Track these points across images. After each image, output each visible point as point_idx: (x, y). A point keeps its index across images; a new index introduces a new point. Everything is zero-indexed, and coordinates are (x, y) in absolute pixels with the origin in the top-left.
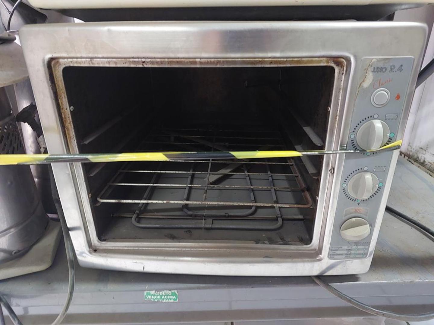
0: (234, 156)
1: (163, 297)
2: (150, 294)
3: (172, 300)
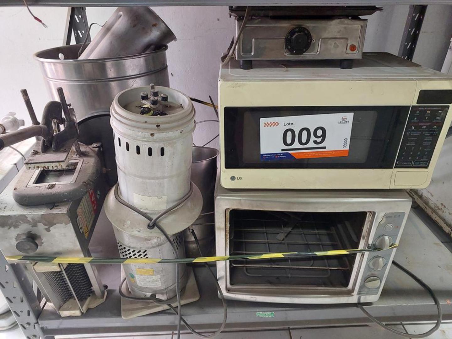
0: (316, 254)
1: (266, 315)
2: (259, 314)
3: (271, 317)
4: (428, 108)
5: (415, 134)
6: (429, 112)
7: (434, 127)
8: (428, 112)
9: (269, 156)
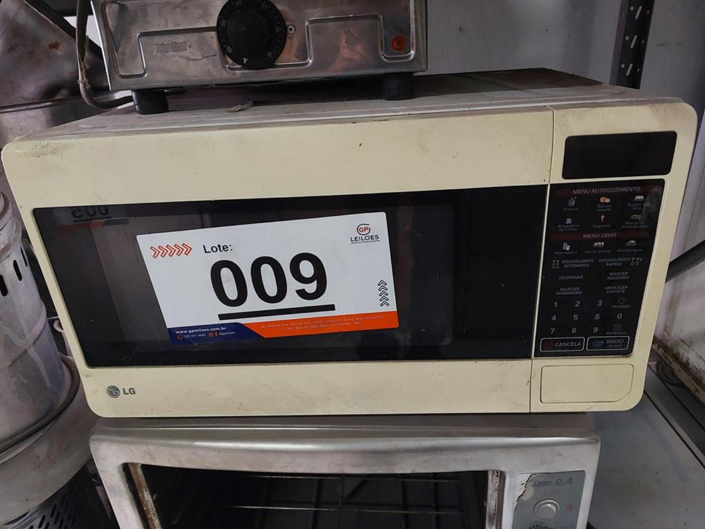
4: (602, 190)
5: (577, 264)
6: (608, 201)
7: (628, 244)
8: (602, 200)
9: (192, 334)
